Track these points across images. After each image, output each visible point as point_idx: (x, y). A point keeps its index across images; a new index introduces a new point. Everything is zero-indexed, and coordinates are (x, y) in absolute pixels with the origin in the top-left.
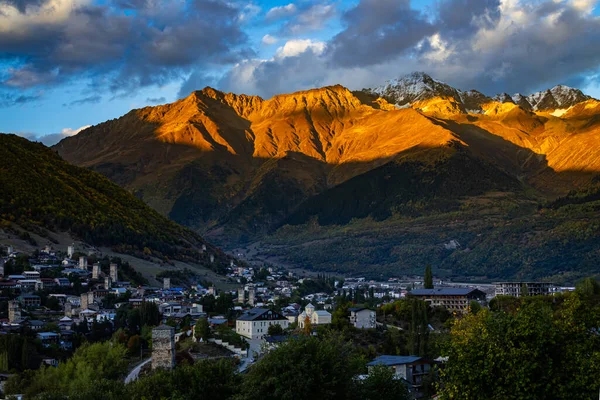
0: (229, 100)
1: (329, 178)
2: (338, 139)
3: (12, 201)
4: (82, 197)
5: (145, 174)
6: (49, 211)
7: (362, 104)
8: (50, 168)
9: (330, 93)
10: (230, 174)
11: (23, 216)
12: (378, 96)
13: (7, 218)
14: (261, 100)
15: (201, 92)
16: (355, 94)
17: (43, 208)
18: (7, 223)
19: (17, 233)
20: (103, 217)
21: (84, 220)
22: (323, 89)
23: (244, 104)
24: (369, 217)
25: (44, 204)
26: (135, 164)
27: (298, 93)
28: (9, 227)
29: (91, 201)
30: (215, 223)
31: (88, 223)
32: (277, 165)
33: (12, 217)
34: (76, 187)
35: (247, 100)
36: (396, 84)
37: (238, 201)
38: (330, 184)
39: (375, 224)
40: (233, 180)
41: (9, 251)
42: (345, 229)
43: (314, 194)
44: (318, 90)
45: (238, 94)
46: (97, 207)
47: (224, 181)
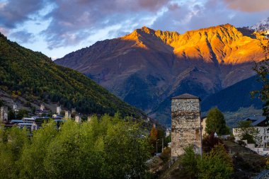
0: (158, 34)
1: (223, 83)
2: (229, 58)
3: (20, 83)
4: (67, 83)
5: (106, 81)
6: (45, 91)
7: (244, 35)
8: (46, 64)
9: (223, 29)
10: (159, 80)
11: (27, 92)
12: (253, 31)
13: (16, 94)
14: (178, 34)
15: (140, 30)
16: (239, 29)
17: (41, 88)
18: (16, 96)
19: (22, 103)
20: (81, 96)
21: (68, 98)
22: (217, 27)
23: (168, 37)
24: (252, 107)
25: (42, 85)
26: (99, 75)
27: (202, 30)
28: (17, 99)
29: (73, 86)
30: (150, 111)
31: (71, 99)
32: (189, 75)
33: (19, 93)
34: (63, 77)
35: (169, 34)
36: (265, 23)
37: (164, 97)
38: (224, 87)
39: (256, 111)
40: (161, 84)
41: (14, 107)
42: (236, 114)
43: (214, 93)
44: (214, 27)
45: (163, 31)
46: (76, 90)
47: (155, 85)
